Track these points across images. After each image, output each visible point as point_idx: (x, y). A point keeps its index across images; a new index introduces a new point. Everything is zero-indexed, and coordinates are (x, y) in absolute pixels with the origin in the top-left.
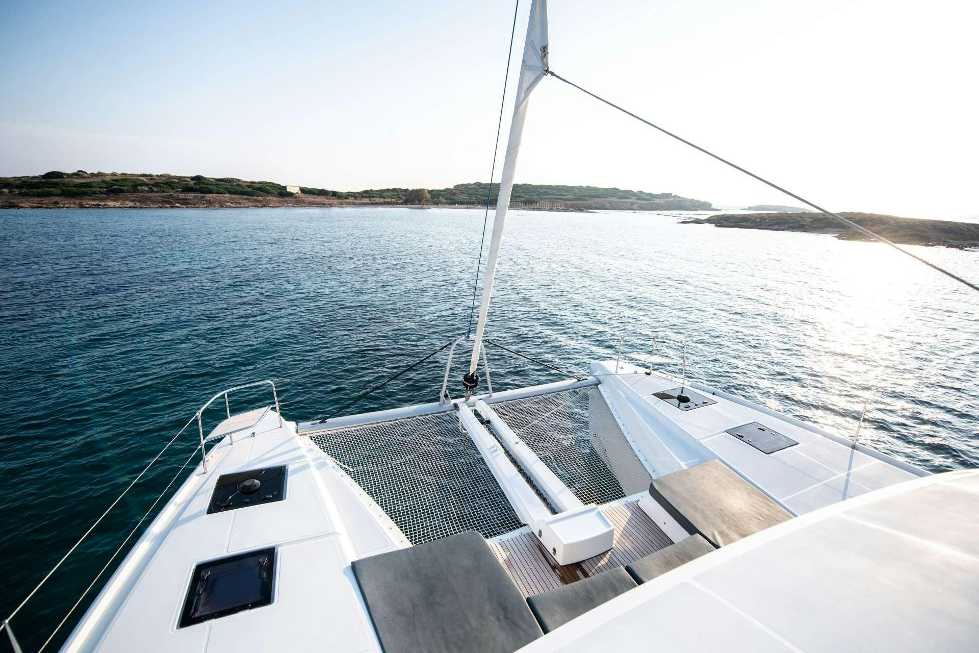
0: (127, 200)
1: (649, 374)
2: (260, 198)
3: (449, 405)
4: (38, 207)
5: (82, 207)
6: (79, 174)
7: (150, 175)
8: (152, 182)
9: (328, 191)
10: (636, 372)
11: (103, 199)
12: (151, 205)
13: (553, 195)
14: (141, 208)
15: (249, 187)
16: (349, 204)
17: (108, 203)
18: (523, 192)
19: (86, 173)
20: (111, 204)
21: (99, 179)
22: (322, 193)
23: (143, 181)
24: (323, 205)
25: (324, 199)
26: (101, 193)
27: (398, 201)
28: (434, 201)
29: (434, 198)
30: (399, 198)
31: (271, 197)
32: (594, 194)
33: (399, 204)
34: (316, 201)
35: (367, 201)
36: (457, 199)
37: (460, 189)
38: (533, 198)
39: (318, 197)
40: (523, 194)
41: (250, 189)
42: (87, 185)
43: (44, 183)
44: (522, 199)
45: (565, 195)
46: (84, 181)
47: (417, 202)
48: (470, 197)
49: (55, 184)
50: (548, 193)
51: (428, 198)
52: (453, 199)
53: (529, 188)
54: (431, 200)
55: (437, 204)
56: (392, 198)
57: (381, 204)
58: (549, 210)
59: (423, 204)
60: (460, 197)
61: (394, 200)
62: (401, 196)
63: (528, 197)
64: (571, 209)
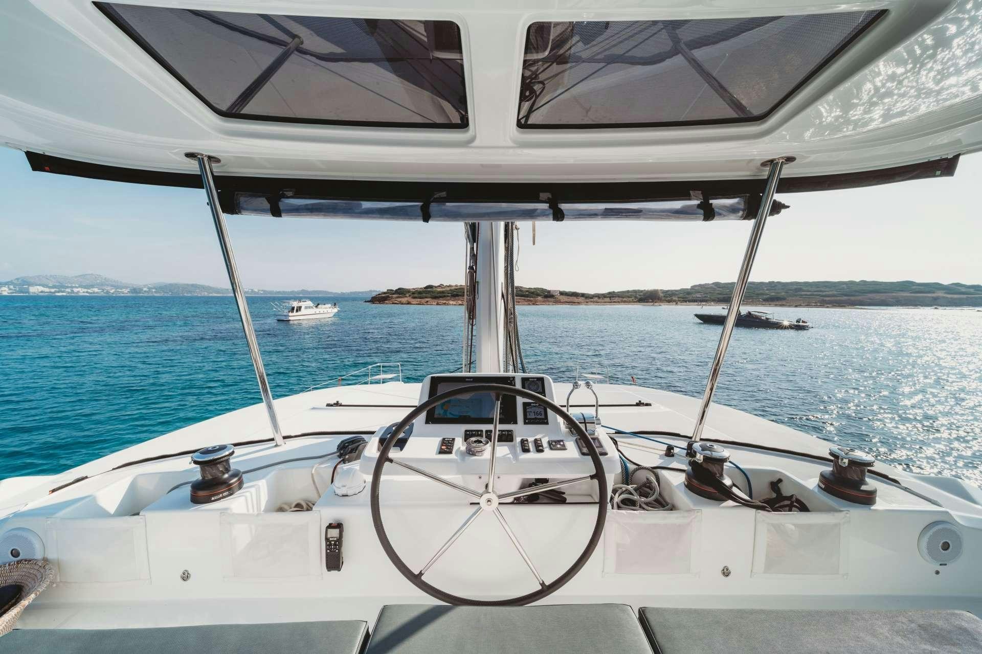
2: (532, 299)
4: (419, 304)
5: (438, 304)
9: (579, 293)
11: (448, 300)
13: (808, 291)
15: (527, 291)
16: (594, 302)
19: (443, 285)
20: (451, 302)
21: (448, 289)
22: (575, 294)
24: (572, 303)
25: (575, 299)
26: (448, 296)
27: (634, 300)
28: (667, 299)
29: (667, 297)
30: (635, 297)
31: (539, 298)
32: (871, 289)
33: (634, 302)
34: (569, 300)
35: (608, 300)
36: (690, 297)
37: (696, 288)
38: (779, 295)
39: (571, 298)
40: (767, 292)
41: (527, 293)
42: (443, 292)
43: (423, 291)
44: (764, 296)
45: (825, 291)
46: (442, 290)
47: (651, 300)
48: (705, 295)
49: (429, 292)
50: (800, 290)
51: (660, 297)
52: (686, 298)
53: (776, 286)
54: (663, 299)
55: (669, 301)
56: (629, 297)
57: (619, 302)
58: (796, 306)
59: (656, 302)
60: (694, 296)
61: (631, 299)
62: (637, 296)
63: (773, 294)
64: (828, 305)
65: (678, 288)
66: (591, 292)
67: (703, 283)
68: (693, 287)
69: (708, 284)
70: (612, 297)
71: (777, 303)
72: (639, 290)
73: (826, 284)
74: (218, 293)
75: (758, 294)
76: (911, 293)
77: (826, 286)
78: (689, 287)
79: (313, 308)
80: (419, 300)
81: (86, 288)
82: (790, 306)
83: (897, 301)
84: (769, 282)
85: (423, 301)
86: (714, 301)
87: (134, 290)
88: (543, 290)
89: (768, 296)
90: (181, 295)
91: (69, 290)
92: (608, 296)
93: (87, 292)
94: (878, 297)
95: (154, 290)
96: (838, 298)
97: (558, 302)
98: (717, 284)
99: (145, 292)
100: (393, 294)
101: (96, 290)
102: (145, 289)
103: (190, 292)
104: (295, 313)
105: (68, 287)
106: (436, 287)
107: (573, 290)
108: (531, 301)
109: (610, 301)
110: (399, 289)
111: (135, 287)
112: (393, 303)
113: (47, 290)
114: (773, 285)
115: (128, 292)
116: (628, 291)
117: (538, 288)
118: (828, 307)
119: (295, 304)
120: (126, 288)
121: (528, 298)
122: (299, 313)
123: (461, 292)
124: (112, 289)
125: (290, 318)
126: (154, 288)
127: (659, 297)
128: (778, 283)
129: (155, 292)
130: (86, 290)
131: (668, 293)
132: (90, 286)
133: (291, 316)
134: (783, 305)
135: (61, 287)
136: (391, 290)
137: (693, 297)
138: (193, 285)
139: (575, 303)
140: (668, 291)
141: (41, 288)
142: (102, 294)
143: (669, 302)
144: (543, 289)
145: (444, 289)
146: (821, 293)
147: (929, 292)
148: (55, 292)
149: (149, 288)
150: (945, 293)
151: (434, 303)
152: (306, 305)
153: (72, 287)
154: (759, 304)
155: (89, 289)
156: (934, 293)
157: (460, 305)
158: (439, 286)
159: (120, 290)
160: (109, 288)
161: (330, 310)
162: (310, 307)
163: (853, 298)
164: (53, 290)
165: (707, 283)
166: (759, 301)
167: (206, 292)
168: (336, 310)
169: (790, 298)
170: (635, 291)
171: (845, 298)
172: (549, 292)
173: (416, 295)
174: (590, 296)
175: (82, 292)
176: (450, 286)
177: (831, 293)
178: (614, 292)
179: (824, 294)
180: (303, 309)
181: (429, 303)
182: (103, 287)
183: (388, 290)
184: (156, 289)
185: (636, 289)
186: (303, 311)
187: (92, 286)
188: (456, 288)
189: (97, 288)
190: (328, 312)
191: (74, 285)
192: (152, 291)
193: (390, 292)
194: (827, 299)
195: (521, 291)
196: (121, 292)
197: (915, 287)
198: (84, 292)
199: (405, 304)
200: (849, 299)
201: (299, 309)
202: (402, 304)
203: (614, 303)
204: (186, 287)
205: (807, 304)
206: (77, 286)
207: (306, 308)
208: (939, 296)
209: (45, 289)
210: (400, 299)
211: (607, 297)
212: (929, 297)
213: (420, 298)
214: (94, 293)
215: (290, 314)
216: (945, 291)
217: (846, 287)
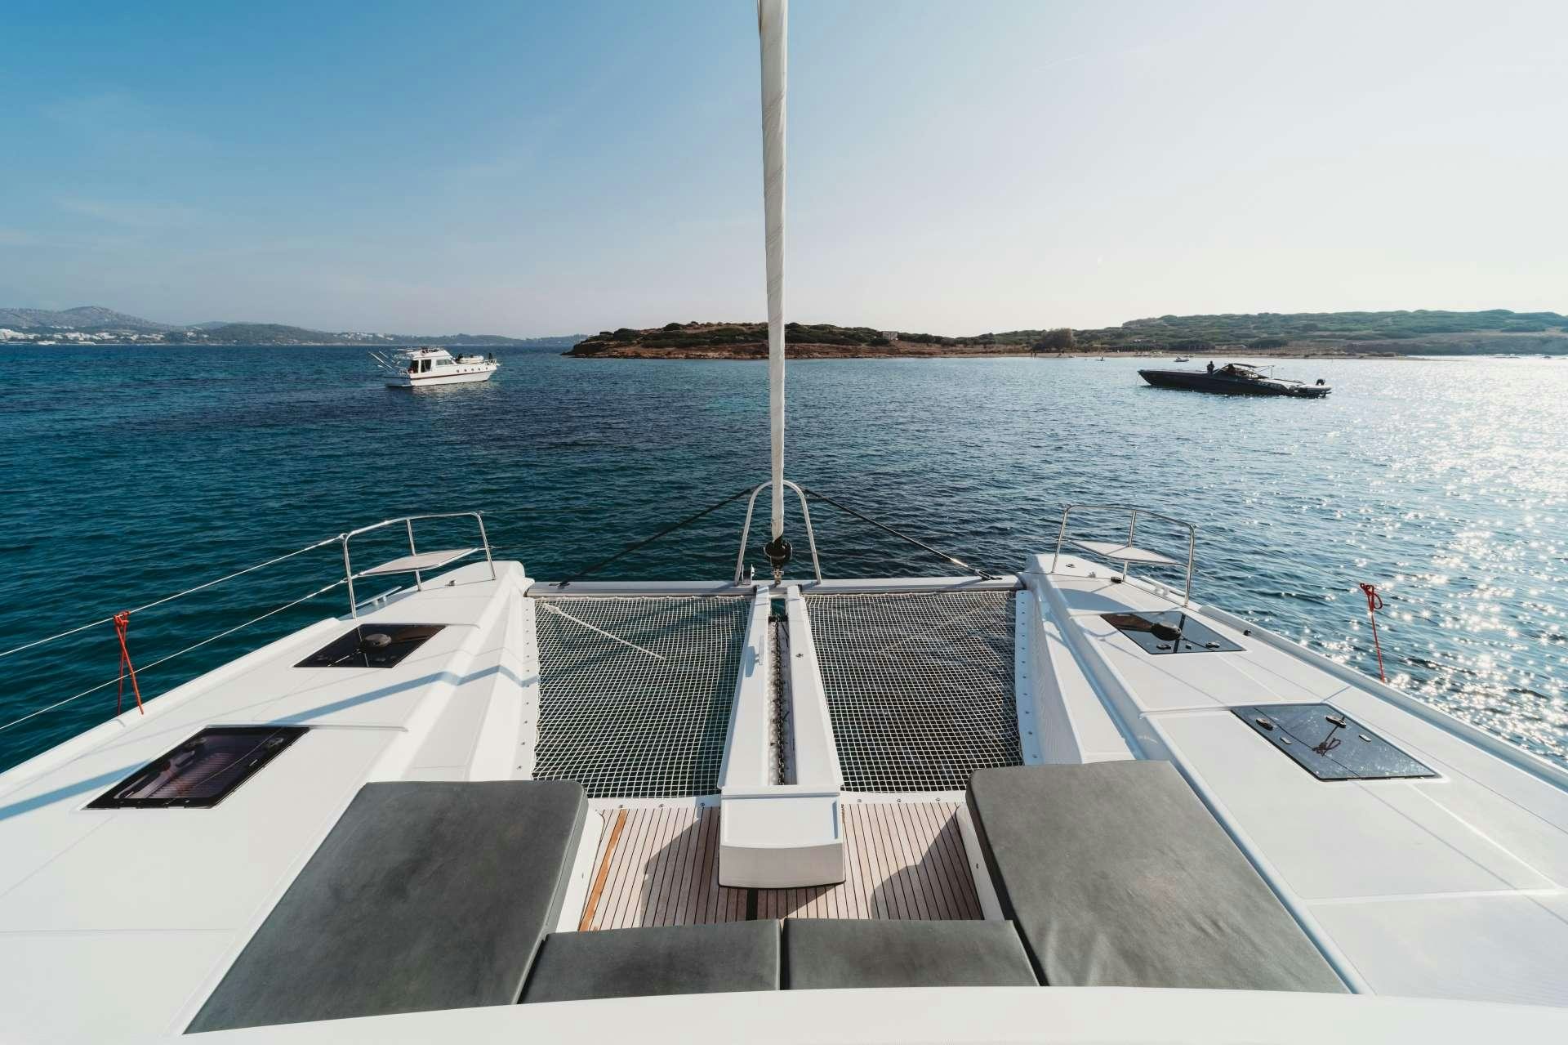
0: (724, 350)
1: (1116, 581)
2: (850, 347)
3: (748, 587)
4: (654, 358)
5: (687, 357)
6: (693, 325)
7: (750, 324)
8: (749, 332)
9: (931, 336)
10: (1093, 576)
11: (706, 350)
12: (744, 357)
13: (1326, 330)
14: (735, 358)
15: (842, 334)
16: (957, 352)
17: (709, 354)
18: (1255, 328)
19: (697, 324)
20: (711, 354)
21: (705, 330)
22: (925, 339)
23: (743, 330)
24: (920, 354)
25: (925, 348)
26: (705, 343)
27: (1026, 349)
28: (1083, 346)
29: (1082, 343)
30: (1027, 343)
31: (863, 345)
32: (1434, 325)
33: (1026, 352)
34: (914, 349)
35: (980, 348)
36: (1122, 343)
37: (1133, 327)
38: (1275, 337)
39: (918, 345)
40: (1255, 331)
41: (842, 337)
42: (696, 336)
43: (664, 334)
44: (1249, 340)
45: (1355, 330)
46: (694, 332)
47: (1054, 349)
48: (1148, 339)
49: (672, 335)
50: (1314, 328)
51: (1072, 341)
52: (1115, 344)
53: (1271, 321)
54: (1076, 345)
55: (1086, 350)
56: (1017, 344)
57: (999, 352)
58: (1306, 357)
59: (1063, 352)
60: (1129, 340)
61: (1018, 347)
62: (1032, 341)
63: (1265, 335)
64: (1363, 354)
65: (1101, 327)
66: (953, 334)
67: (1144, 317)
68: (1127, 326)
69: (1154, 320)
70: (986, 344)
71: (1273, 352)
72: (1034, 331)
73: (1356, 317)
74: (316, 340)
75: (1239, 337)
76: (1502, 331)
77: (1358, 321)
78: (1120, 326)
79: (452, 363)
80: (654, 350)
81: (89, 333)
82: (1295, 356)
83: (1477, 347)
84: (1259, 314)
85: (662, 351)
86: (1162, 348)
87: (173, 336)
88: (869, 332)
89: (1257, 339)
90: (255, 344)
91: (58, 336)
92: (981, 341)
93: (91, 340)
94: (1445, 338)
95: (206, 336)
96: (1378, 342)
97: (895, 352)
98: (1169, 319)
99: (191, 338)
100: (611, 340)
101: (106, 336)
102: (190, 334)
103: (269, 339)
104: (420, 374)
105: (55, 331)
106: (684, 327)
107: (920, 331)
108: (848, 351)
109: (984, 351)
110: (622, 330)
111: (172, 330)
112: (610, 357)
113: (20, 335)
114: (1265, 320)
115: (162, 339)
116: (1016, 333)
117: (861, 329)
118: (1361, 357)
119: (418, 356)
120: (158, 331)
121: (844, 346)
122: (427, 374)
123: (727, 335)
124: (134, 334)
125: (413, 383)
126: (205, 332)
127: (1069, 342)
128: (1275, 315)
129: (208, 339)
130: (88, 336)
131: (1084, 335)
132: (93, 328)
133: (415, 379)
134: (1284, 355)
135: (45, 330)
136: (607, 333)
137: (1127, 343)
138: (270, 327)
139: (924, 353)
140: (1084, 332)
141: (10, 333)
142: (118, 343)
143: (1086, 352)
144: (868, 329)
145: (697, 331)
146: (1346, 333)
147: (1535, 330)
148: (36, 339)
149: (198, 333)
150: (1563, 331)
151: (681, 356)
152: (439, 358)
153: (62, 331)
154: (1242, 354)
155: (94, 334)
156: (1544, 330)
157: (726, 358)
158: (689, 325)
159: (147, 336)
160: (127, 333)
161: (483, 367)
162: (446, 362)
163: (1402, 342)
164: (31, 336)
165: (1152, 317)
166: (1241, 348)
167: (296, 338)
168: (493, 367)
169: (1294, 342)
170: (1027, 333)
171: (1389, 341)
172: (880, 334)
173: (650, 342)
174: (952, 342)
175: (82, 338)
176: (709, 325)
177: (1364, 332)
178: (991, 334)
179: (1353, 334)
180: (433, 364)
181: (672, 356)
182: (117, 331)
183: (601, 333)
184: (209, 334)
185: (1029, 328)
186: (435, 369)
187: (99, 329)
188: (719, 328)
189: (107, 331)
190: (478, 370)
191: (66, 327)
192: (203, 338)
193: (605, 336)
194: (1358, 343)
195: (831, 332)
196: (150, 339)
197: (1508, 321)
198: (85, 340)
199: (631, 357)
200: (1395, 344)
201: (427, 365)
202: (627, 357)
203: (991, 354)
204: (260, 330)
205: (1325, 353)
206: (71, 328)
207: (439, 363)
208: (1552, 337)
209: (17, 333)
210: (623, 349)
211: (981, 343)
212: (1534, 338)
213: (657, 347)
214: (103, 340)
215: (413, 375)
216: (1562, 328)
217: (1391, 323)
